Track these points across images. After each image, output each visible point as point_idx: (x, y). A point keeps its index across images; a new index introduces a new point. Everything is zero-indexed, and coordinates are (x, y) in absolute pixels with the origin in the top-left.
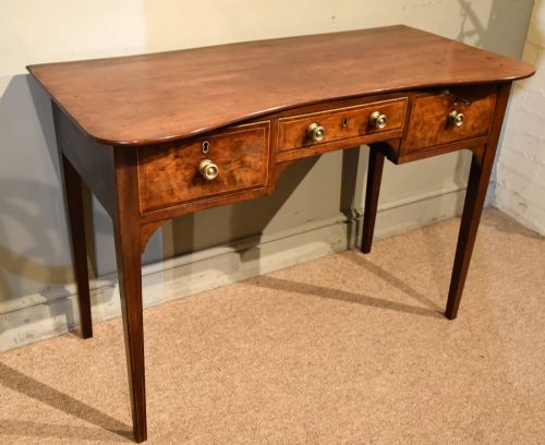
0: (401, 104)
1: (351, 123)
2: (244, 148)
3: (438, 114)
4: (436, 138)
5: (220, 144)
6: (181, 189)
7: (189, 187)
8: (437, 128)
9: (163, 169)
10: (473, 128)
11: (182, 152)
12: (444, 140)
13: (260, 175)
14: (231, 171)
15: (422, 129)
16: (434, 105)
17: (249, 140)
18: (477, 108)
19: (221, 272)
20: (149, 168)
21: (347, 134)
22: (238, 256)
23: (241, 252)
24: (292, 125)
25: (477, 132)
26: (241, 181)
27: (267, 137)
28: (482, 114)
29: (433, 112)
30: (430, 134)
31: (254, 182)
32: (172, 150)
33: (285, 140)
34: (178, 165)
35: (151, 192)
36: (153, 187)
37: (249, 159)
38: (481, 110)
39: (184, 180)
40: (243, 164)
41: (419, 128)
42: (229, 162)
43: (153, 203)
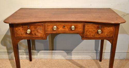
0: (81, 25)
1: (66, 27)
2: (37, 28)
3: (94, 29)
4: (94, 36)
5: (32, 27)
6: (24, 34)
7: (26, 34)
8: (94, 33)
9: (20, 29)
10: (107, 35)
11: (23, 27)
12: (97, 36)
13: (42, 35)
14: (35, 33)
15: (89, 32)
16: (92, 27)
17: (39, 27)
18: (108, 30)
19: (62, 56)
20: (17, 29)
21: (65, 30)
22: (66, 54)
23: (67, 53)
24: (49, 25)
25: (109, 36)
26: (38, 35)
27: (43, 27)
28: (110, 32)
29: (92, 29)
30: (92, 34)
31: (41, 36)
32: (21, 26)
33: (48, 29)
34: (23, 29)
35: (17, 33)
36: (18, 33)
37: (39, 31)
38: (110, 31)
39: (24, 32)
40: (38, 32)
41: (88, 32)
42: (34, 31)
43: (18, 36)
